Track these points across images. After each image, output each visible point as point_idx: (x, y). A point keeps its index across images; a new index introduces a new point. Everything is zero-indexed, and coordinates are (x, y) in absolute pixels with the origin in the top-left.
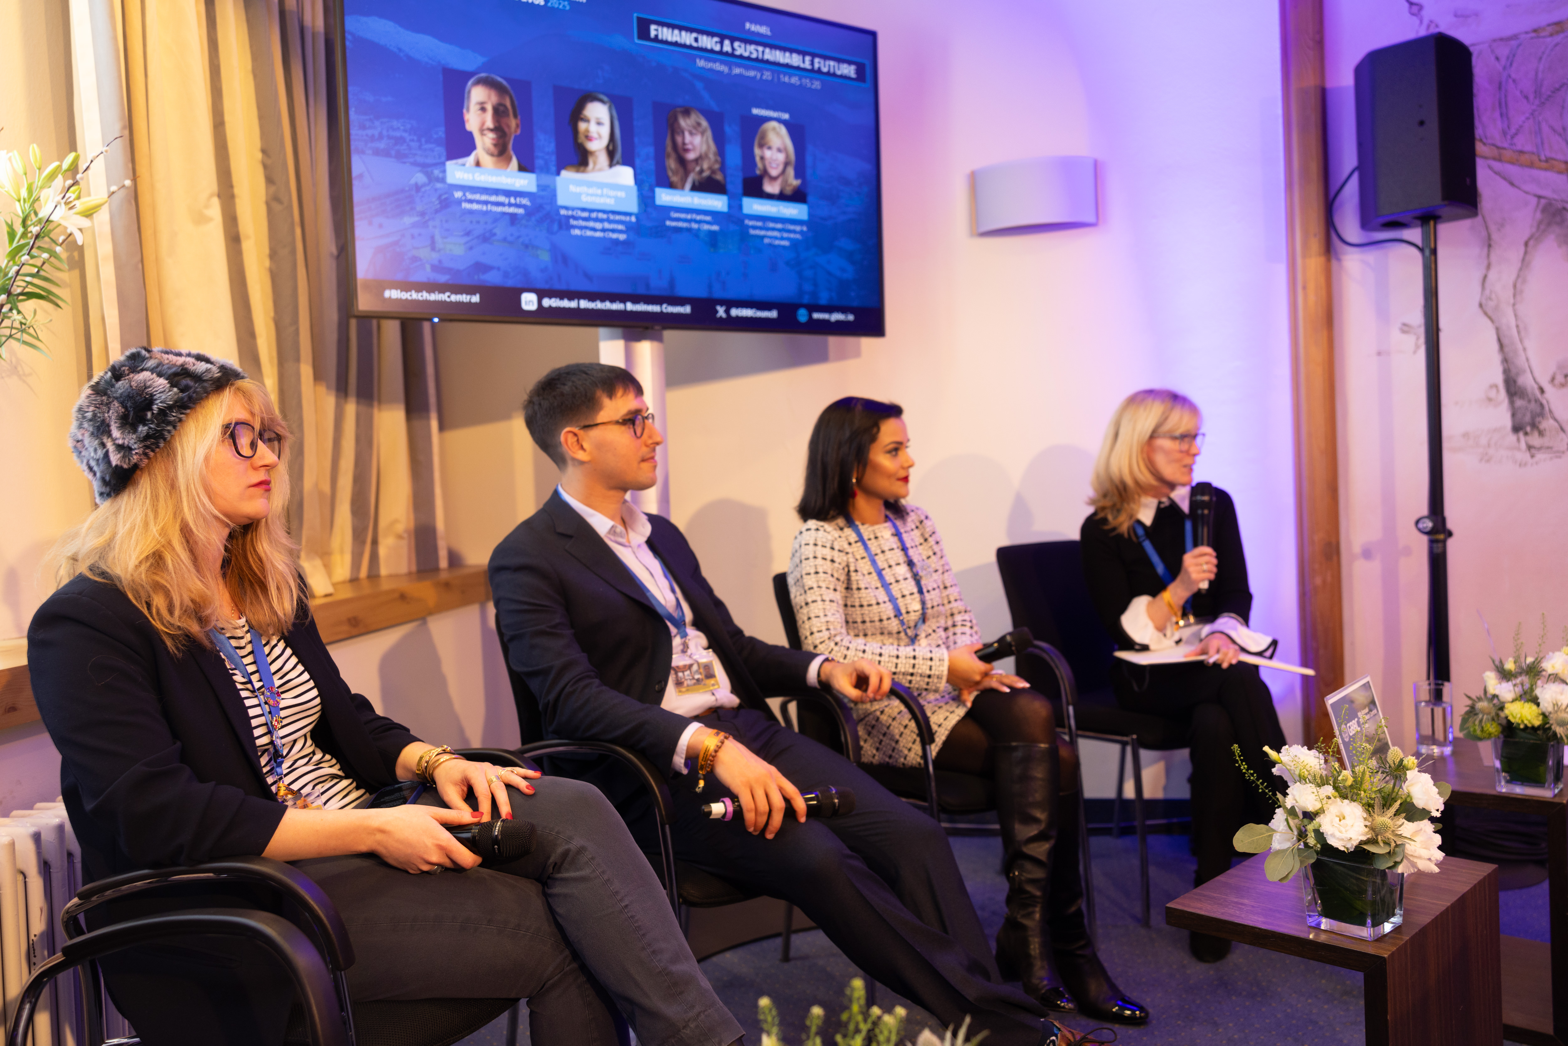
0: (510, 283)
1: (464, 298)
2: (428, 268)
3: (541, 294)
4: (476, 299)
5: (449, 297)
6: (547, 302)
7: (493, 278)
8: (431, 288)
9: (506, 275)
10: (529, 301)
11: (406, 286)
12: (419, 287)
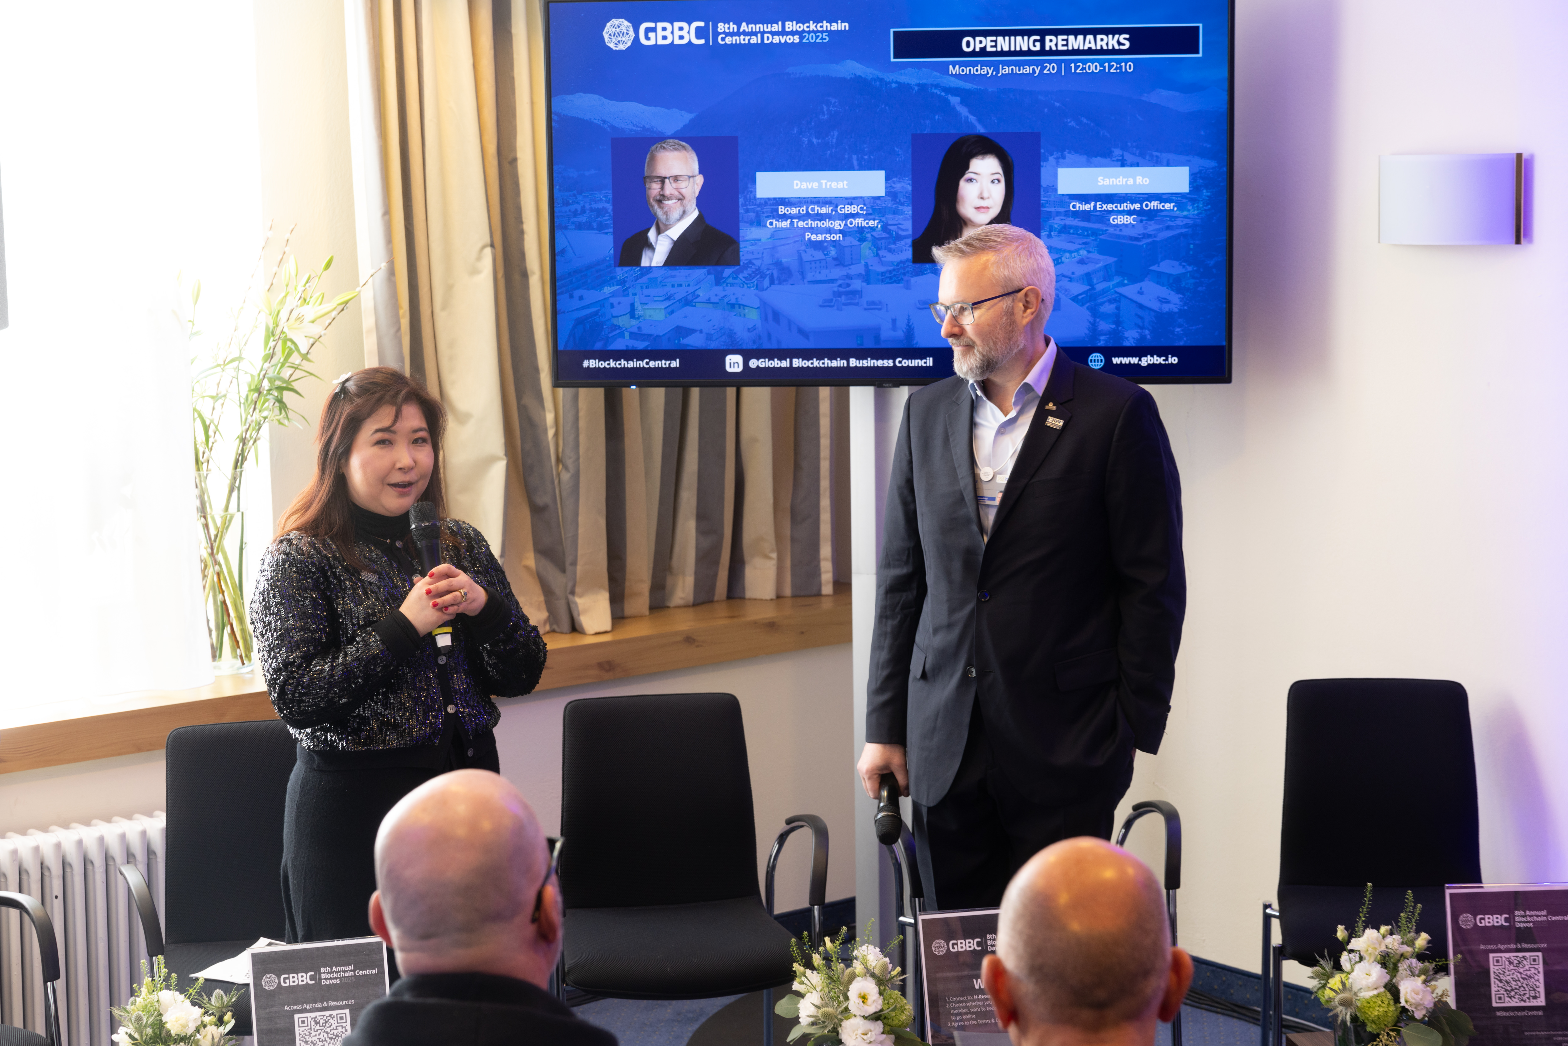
0: (713, 345)
1: (663, 364)
2: (627, 335)
3: (747, 355)
4: (675, 364)
5: (647, 363)
6: (753, 363)
7: (695, 342)
8: (629, 355)
9: (709, 337)
10: (734, 363)
11: (604, 355)
12: (617, 355)
